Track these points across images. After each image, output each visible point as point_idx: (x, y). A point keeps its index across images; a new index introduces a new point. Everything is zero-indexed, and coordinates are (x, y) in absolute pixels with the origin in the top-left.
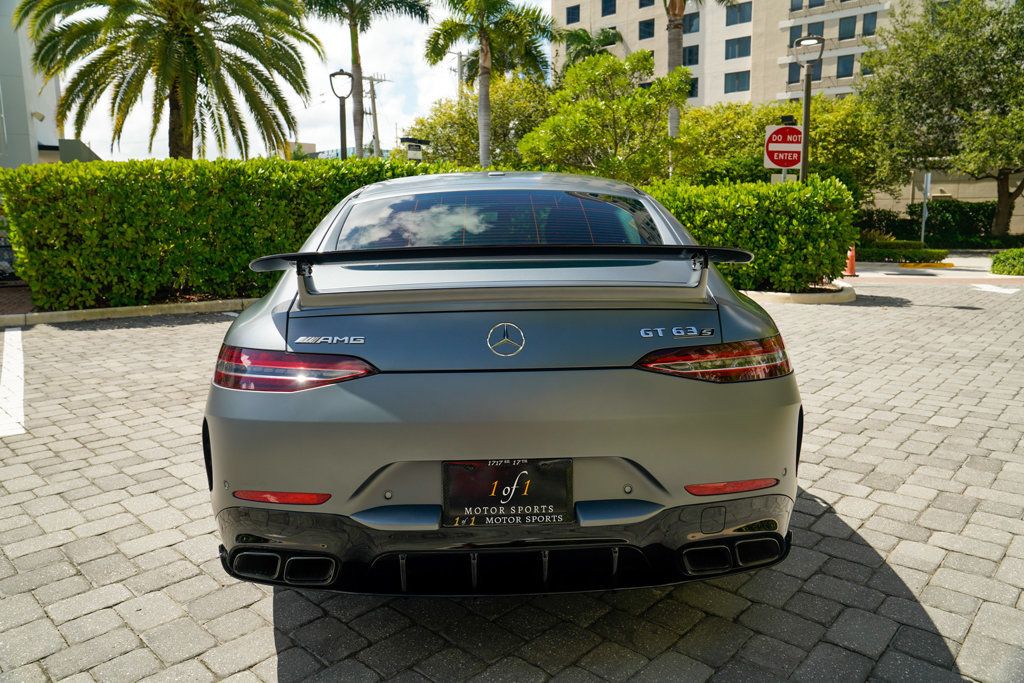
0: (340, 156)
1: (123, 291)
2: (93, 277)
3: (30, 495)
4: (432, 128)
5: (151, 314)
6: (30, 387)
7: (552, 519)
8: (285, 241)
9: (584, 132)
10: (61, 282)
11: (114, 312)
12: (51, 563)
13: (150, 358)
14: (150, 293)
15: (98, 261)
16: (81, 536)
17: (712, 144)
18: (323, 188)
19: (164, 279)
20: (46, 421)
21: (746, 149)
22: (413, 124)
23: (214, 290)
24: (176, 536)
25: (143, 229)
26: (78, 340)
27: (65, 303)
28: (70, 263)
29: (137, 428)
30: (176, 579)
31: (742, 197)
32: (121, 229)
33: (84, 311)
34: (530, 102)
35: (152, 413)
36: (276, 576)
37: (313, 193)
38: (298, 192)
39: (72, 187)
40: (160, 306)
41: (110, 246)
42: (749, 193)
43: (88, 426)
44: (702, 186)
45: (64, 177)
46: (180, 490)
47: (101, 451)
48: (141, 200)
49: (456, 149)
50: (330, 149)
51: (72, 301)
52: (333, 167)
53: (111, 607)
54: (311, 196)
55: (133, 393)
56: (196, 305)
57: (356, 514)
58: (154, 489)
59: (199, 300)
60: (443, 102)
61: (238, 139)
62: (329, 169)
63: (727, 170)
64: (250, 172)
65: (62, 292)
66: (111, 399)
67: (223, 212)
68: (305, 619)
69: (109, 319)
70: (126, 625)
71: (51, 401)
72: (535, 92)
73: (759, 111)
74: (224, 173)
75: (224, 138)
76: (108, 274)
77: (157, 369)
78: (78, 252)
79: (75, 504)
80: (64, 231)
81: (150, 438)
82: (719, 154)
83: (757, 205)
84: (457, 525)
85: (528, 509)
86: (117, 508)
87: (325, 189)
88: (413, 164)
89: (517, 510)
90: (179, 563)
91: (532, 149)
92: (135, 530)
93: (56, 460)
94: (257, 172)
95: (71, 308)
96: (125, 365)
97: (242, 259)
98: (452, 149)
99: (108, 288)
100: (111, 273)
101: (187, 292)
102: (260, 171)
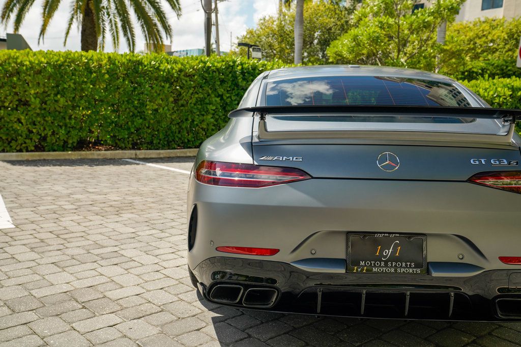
0: (205, 53)
1: (54, 141)
2: (34, 131)
3: (34, 264)
4: (258, 37)
5: (73, 158)
6: (7, 200)
7: (413, 271)
8: (167, 111)
9: (375, 40)
10: (12, 132)
11: (48, 155)
12: (65, 301)
13: (83, 185)
14: (72, 143)
15: (39, 119)
16: (77, 287)
17: (470, 49)
18: (194, 76)
19: (83, 134)
20: (27, 221)
21: (497, 54)
22: (245, 34)
23: (116, 144)
24: (138, 290)
25: (71, 99)
26: (28, 171)
27: (14, 147)
28: (19, 121)
29: (90, 228)
30: (148, 313)
31: (499, 89)
32: (56, 98)
33: (28, 153)
34: (330, 18)
35: (97, 220)
36: (238, 300)
37: (188, 79)
38: (177, 78)
39: (24, 68)
40: (80, 152)
41: (48, 109)
42: (505, 86)
43: (56, 225)
44: (466, 81)
45: (19, 61)
46: (132, 264)
47: (71, 240)
48: (71, 80)
49: (275, 52)
50: (182, 50)
51: (19, 146)
52: (202, 61)
53: (112, 326)
54: (186, 81)
55: (80, 207)
56: (103, 153)
57: (295, 262)
58: (115, 263)
59: (105, 150)
60: (267, 18)
61: (128, 39)
62: (199, 63)
63: (483, 70)
64: (146, 63)
65: (13, 139)
66: (65, 210)
67: (127, 90)
68: (237, 338)
69: (44, 160)
70: (125, 336)
71: (25, 209)
72: (335, 11)
73: (511, 24)
74: (128, 63)
75: (118, 38)
76: (45, 129)
77: (90, 193)
78: (25, 113)
79: (66, 269)
80: (17, 98)
81: (100, 233)
82: (476, 57)
83: (511, 95)
84: (355, 271)
85: (399, 264)
86: (94, 273)
87: (196, 77)
88: (256, 62)
89: (392, 264)
90: (147, 304)
91: (336, 52)
92: (111, 286)
93: (42, 244)
94: (150, 63)
95: (18, 151)
96: (67, 189)
97: (137, 123)
98: (272, 52)
99: (44, 139)
100: (47, 129)
101: (97, 143)
102: (153, 63)
